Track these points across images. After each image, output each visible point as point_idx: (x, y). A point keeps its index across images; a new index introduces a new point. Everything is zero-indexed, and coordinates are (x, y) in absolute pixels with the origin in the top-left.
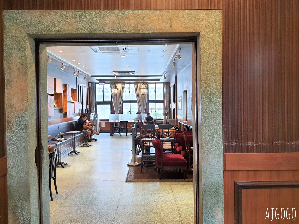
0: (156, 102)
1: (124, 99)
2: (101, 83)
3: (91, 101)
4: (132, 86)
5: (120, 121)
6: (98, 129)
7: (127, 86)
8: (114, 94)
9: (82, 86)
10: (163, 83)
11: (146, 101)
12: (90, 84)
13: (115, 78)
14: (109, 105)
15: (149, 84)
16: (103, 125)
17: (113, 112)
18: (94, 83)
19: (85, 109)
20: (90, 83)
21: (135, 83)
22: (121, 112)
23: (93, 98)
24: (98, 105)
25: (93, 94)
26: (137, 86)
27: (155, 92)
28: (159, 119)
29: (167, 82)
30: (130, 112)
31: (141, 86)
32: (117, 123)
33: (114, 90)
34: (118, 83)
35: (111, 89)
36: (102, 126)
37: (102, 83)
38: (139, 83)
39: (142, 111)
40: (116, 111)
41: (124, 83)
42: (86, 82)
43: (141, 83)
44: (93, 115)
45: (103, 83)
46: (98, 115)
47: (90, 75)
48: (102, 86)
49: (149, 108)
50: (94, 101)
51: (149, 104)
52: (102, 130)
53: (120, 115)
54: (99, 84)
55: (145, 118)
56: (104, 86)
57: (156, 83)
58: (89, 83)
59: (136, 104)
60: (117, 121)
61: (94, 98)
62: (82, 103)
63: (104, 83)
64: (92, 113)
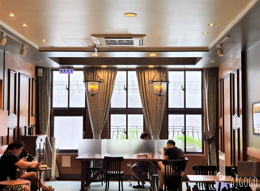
0: (185, 111)
1: (114, 105)
2: (63, 68)
3: (41, 109)
4: (133, 75)
5: (105, 157)
6: (54, 172)
7: (121, 75)
8: (92, 93)
9: (19, 74)
10: (201, 70)
11: (163, 110)
12: (40, 71)
13: (96, 55)
14: (81, 118)
15: (170, 73)
16: (66, 162)
17: (87, 134)
18: (49, 68)
19: (25, 127)
20: (39, 69)
21: (137, 70)
22: (106, 134)
23: (45, 103)
24: (56, 119)
25: (45, 93)
26: (143, 76)
27: (183, 91)
28: (192, 151)
29: (212, 68)
30: (126, 133)
31: (151, 75)
32: (96, 161)
33: (93, 84)
34: (100, 69)
35: (86, 81)
36: (63, 165)
37: (66, 70)
38: (148, 69)
39: (153, 131)
40: (95, 131)
41: (116, 70)
42: (31, 65)
43: (152, 69)
44: (44, 141)
45: (69, 68)
46: (54, 139)
47: (37, 47)
48: (67, 74)
49: (169, 125)
50: (48, 109)
51: (170, 116)
52: (63, 173)
53: (104, 141)
54: (58, 72)
55: (162, 151)
56: (71, 75)
57: (185, 70)
58: (37, 68)
59: (141, 117)
60: (97, 156)
61: (47, 101)
62: (17, 112)
63: (70, 70)
64: (39, 137)
